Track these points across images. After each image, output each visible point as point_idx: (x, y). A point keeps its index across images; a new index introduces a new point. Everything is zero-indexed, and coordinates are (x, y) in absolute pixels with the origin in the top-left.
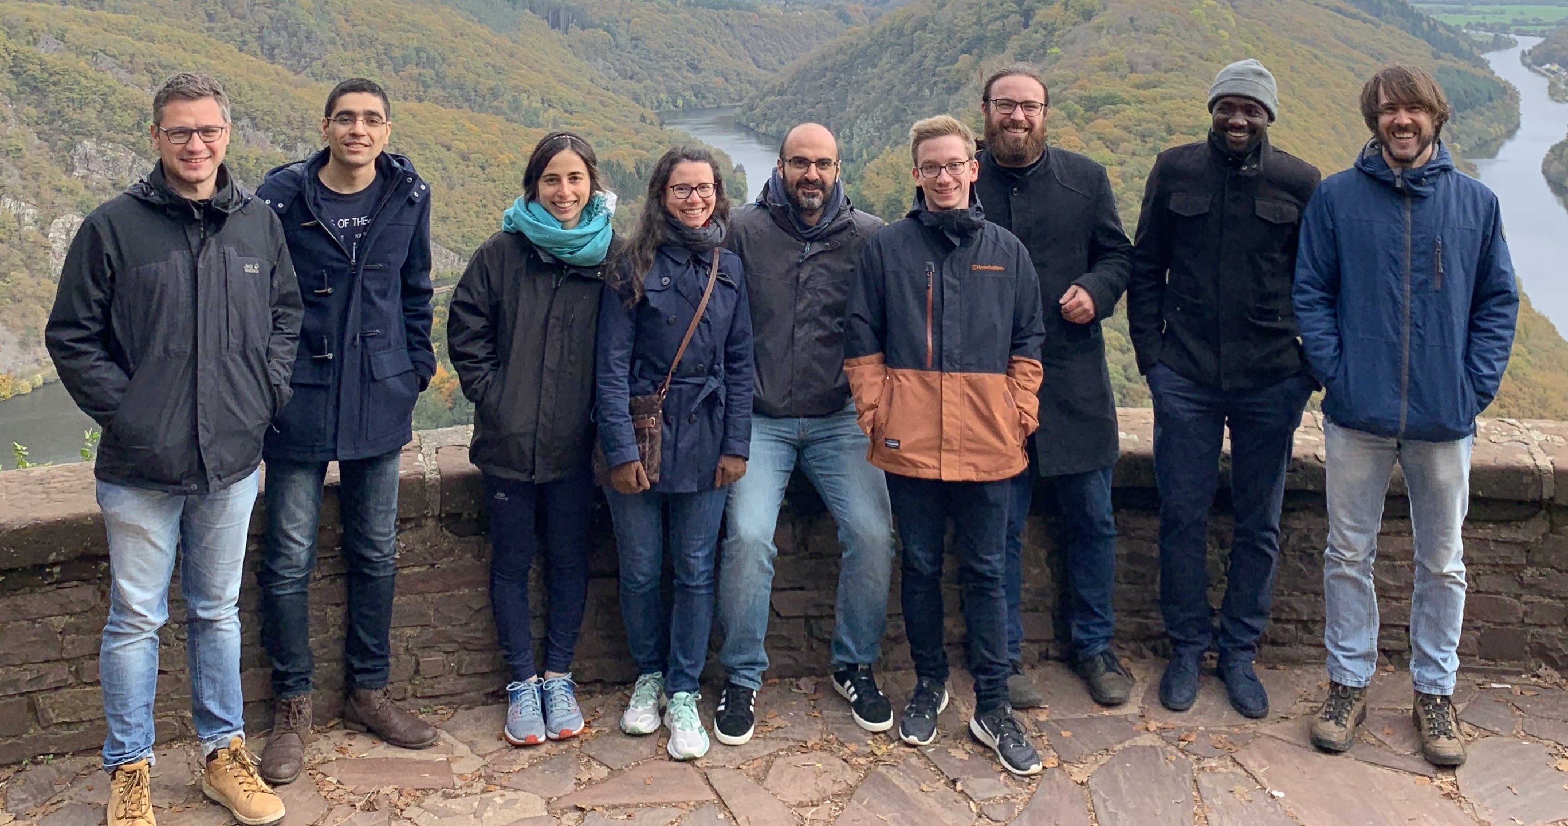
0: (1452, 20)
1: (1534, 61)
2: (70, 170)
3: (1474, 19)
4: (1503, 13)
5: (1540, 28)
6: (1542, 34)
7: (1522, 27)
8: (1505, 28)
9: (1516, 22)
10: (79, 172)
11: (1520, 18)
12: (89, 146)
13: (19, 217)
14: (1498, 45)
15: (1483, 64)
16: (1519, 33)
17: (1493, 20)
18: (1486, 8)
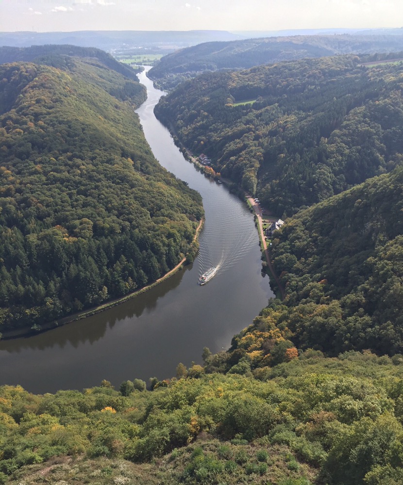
0: (128, 62)
1: (150, 75)
3: (133, 61)
4: (140, 58)
5: (150, 63)
6: (150, 65)
7: (145, 63)
8: (141, 64)
9: (144, 61)
11: (145, 59)
14: (140, 70)
15: (137, 79)
16: (145, 65)
17: (138, 61)
18: (136, 56)
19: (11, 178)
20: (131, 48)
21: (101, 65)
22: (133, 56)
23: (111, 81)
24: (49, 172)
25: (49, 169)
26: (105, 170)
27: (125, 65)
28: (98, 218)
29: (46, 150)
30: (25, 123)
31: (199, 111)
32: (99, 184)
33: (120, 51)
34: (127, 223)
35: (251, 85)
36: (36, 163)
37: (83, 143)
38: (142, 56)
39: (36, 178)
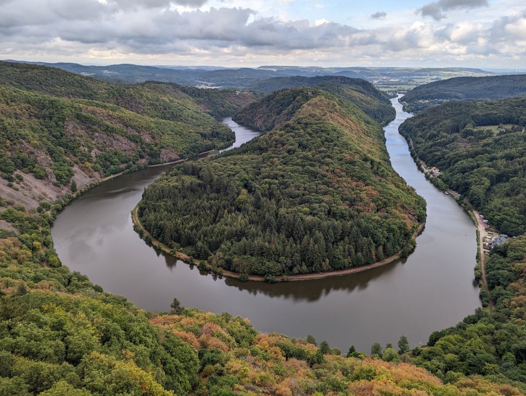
1: (401, 101)
2: (93, 139)
3: (390, 89)
4: (396, 87)
5: (403, 92)
6: (403, 94)
7: (399, 91)
8: (396, 92)
9: (399, 90)
10: (96, 140)
12: (97, 134)
13: (84, 150)
14: (395, 96)
15: (390, 103)
16: (399, 93)
17: (394, 89)
18: (393, 86)
19: (280, 167)
20: (391, 80)
21: (363, 91)
22: (391, 86)
23: (368, 103)
24: (305, 165)
25: (306, 163)
26: (347, 169)
27: (383, 92)
28: (334, 205)
29: (307, 149)
30: (298, 129)
31: (439, 132)
32: (341, 179)
33: (381, 82)
34: (356, 213)
35: (495, 114)
36: (298, 158)
37: (336, 148)
38: (398, 86)
39: (296, 169)
